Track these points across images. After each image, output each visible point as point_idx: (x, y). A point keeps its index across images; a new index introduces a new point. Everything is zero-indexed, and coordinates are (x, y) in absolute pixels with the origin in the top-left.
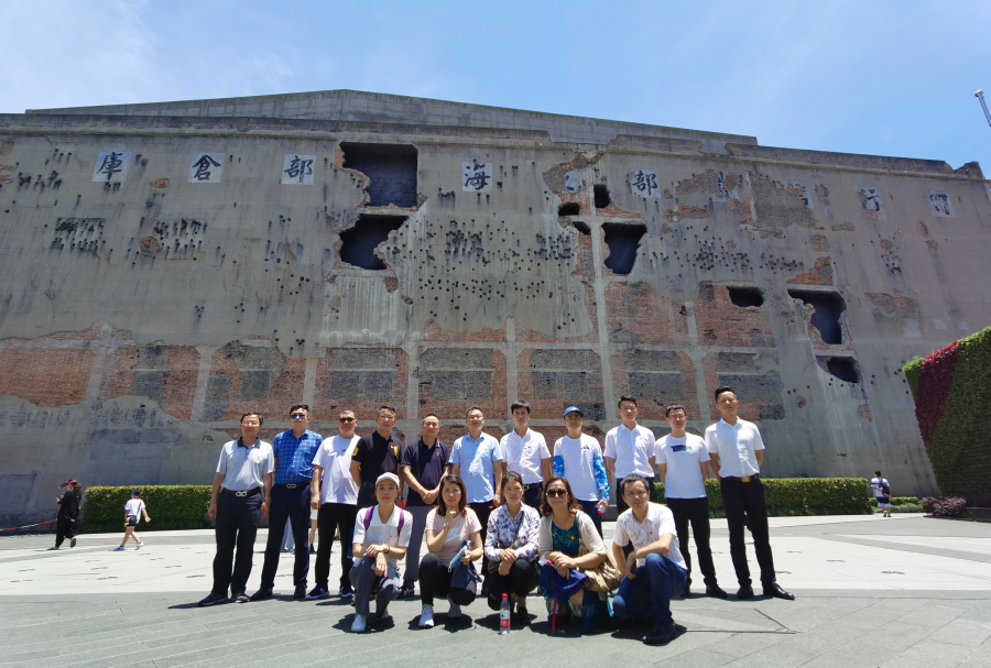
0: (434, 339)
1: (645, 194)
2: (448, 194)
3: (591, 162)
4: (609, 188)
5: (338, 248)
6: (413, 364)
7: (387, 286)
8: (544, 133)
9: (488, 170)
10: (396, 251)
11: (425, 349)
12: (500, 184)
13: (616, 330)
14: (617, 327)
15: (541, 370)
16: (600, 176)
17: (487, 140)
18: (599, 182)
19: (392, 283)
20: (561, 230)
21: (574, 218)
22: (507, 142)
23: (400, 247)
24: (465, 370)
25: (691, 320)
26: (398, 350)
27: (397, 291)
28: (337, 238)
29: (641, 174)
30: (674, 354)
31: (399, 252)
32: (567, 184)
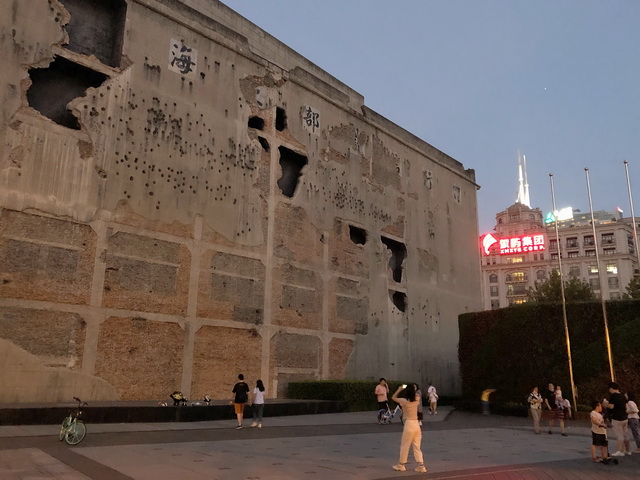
0: (125, 222)
1: (310, 129)
2: (154, 67)
3: (277, 84)
4: (287, 114)
5: (26, 88)
6: (101, 245)
7: (81, 151)
8: (244, 40)
9: (194, 56)
10: (94, 113)
11: (115, 232)
12: (203, 75)
13: (280, 245)
14: (280, 243)
15: (220, 272)
16: (282, 101)
17: (195, 24)
18: (281, 106)
19: (86, 149)
20: (249, 141)
21: (260, 133)
22: (214, 35)
23: (98, 109)
24: (152, 261)
25: (326, 247)
26: (86, 227)
27: (91, 160)
28: (26, 75)
29: (310, 111)
30: (313, 273)
31: (96, 114)
32: (258, 97)
